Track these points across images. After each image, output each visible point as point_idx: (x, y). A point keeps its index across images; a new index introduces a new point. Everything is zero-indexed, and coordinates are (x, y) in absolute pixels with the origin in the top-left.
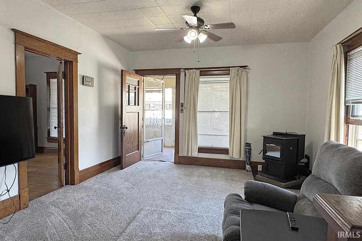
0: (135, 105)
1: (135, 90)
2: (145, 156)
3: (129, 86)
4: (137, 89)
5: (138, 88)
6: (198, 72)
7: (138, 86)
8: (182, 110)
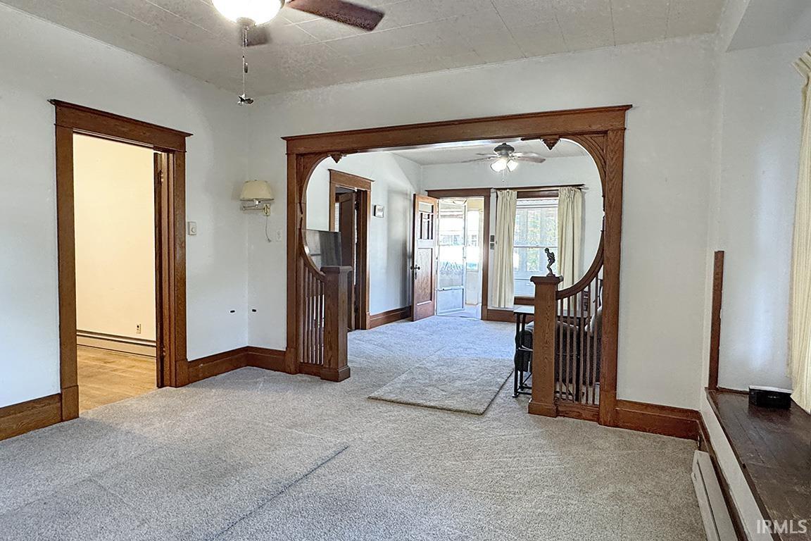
0: (428, 238)
1: (429, 218)
2: (439, 311)
3: (422, 214)
4: (430, 217)
5: (432, 216)
6: (515, 193)
7: (432, 212)
8: (492, 245)
